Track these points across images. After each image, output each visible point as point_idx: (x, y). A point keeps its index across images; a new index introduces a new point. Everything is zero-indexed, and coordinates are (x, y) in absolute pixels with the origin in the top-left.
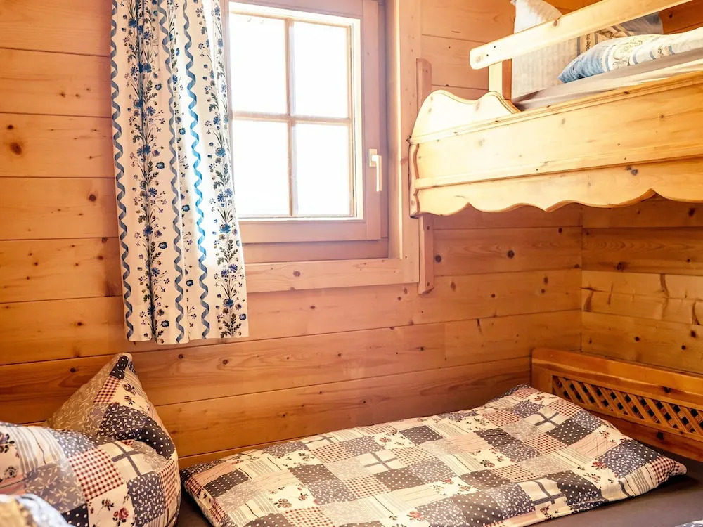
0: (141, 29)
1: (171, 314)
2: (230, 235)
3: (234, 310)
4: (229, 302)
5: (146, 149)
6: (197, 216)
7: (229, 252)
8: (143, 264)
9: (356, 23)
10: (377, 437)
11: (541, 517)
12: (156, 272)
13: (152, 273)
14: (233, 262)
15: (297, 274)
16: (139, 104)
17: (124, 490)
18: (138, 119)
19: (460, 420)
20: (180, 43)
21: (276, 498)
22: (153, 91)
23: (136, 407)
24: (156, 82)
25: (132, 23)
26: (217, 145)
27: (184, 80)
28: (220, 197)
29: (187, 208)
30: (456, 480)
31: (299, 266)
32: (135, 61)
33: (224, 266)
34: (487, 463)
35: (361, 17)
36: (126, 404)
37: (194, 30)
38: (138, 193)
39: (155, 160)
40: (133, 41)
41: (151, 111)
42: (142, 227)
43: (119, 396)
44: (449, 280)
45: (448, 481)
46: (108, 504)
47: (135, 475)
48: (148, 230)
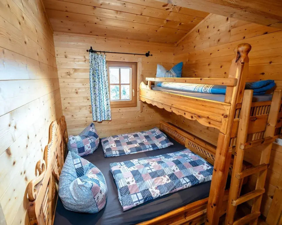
0: (94, 75)
1: (99, 117)
2: (108, 105)
3: (109, 116)
4: (108, 115)
5: (95, 94)
6: (103, 102)
7: (108, 108)
8: (95, 110)
9: (131, 68)
10: (129, 136)
11: (148, 150)
12: (97, 111)
13: (96, 111)
14: (109, 109)
15: (120, 110)
16: (94, 87)
17: (90, 144)
18: (94, 89)
19: (143, 133)
20: (100, 76)
21: (111, 145)
22: (96, 85)
23: (93, 131)
24: (96, 83)
25: (93, 74)
26: (106, 92)
27: (101, 82)
28: (107, 100)
29: (102, 101)
30: (138, 144)
31: (120, 108)
32: (93, 80)
33: (107, 110)
34: (143, 141)
35: (132, 67)
36: (92, 131)
37: (102, 74)
38: (94, 100)
39: (96, 95)
40: (93, 77)
41: (96, 88)
42: (95, 105)
43: (91, 130)
44: (146, 110)
45: (136, 144)
46: (87, 146)
47: (91, 142)
48: (96, 105)
